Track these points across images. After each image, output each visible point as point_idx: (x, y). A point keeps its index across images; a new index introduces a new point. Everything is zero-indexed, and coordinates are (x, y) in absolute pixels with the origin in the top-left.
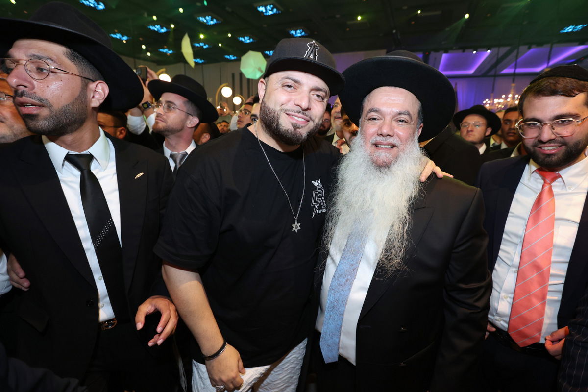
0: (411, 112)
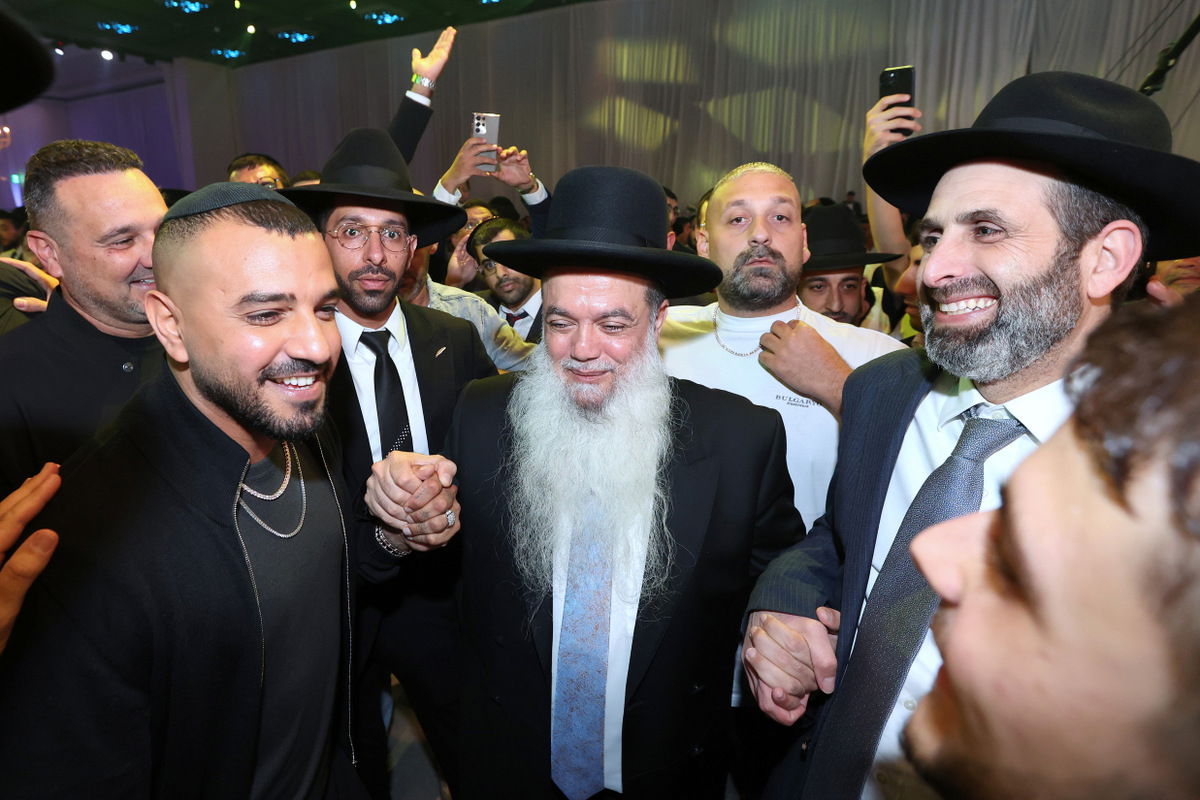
0: (627, 307)
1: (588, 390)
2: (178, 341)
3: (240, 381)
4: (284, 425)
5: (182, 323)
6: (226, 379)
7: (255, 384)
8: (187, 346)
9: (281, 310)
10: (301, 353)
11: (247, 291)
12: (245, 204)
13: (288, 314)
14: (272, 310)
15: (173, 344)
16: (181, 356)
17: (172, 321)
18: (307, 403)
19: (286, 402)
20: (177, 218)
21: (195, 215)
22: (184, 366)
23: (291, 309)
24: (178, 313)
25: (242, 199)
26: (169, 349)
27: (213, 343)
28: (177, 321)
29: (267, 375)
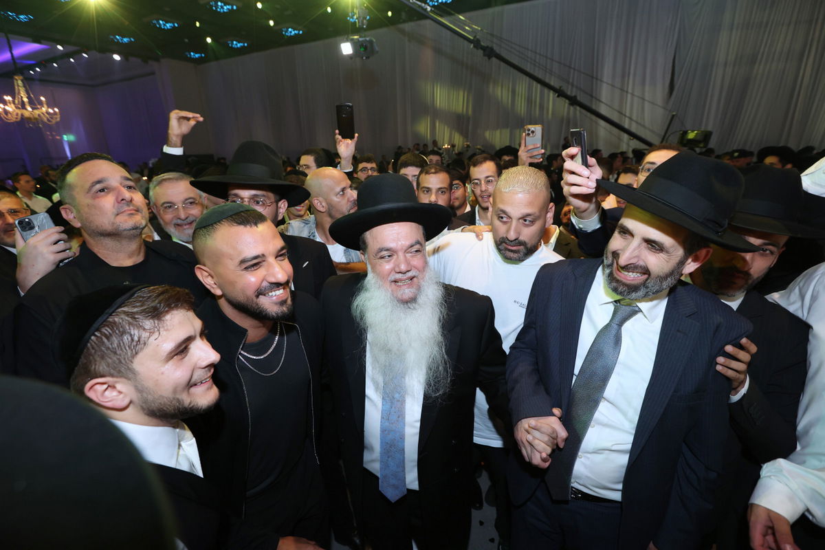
1: (407, 292)
2: (215, 286)
3: (248, 298)
4: (274, 314)
5: (215, 278)
6: (241, 298)
7: (255, 299)
8: (220, 287)
9: (260, 262)
10: (273, 280)
11: (241, 258)
12: (231, 216)
13: (264, 263)
14: (255, 263)
15: (213, 288)
16: (218, 292)
17: (210, 278)
18: (283, 301)
19: (272, 303)
20: (201, 228)
21: (209, 225)
22: (220, 297)
23: (264, 261)
24: (212, 273)
25: (231, 213)
26: (212, 291)
27: (232, 284)
28: (212, 277)
29: (260, 293)
